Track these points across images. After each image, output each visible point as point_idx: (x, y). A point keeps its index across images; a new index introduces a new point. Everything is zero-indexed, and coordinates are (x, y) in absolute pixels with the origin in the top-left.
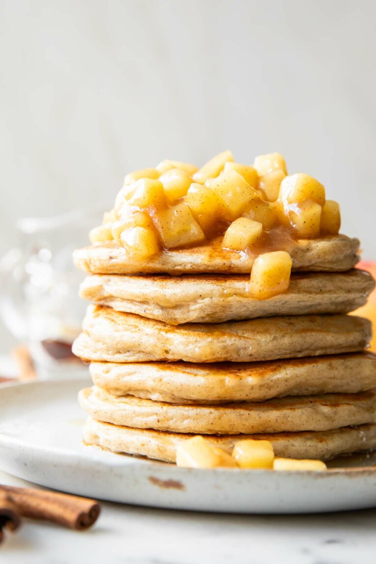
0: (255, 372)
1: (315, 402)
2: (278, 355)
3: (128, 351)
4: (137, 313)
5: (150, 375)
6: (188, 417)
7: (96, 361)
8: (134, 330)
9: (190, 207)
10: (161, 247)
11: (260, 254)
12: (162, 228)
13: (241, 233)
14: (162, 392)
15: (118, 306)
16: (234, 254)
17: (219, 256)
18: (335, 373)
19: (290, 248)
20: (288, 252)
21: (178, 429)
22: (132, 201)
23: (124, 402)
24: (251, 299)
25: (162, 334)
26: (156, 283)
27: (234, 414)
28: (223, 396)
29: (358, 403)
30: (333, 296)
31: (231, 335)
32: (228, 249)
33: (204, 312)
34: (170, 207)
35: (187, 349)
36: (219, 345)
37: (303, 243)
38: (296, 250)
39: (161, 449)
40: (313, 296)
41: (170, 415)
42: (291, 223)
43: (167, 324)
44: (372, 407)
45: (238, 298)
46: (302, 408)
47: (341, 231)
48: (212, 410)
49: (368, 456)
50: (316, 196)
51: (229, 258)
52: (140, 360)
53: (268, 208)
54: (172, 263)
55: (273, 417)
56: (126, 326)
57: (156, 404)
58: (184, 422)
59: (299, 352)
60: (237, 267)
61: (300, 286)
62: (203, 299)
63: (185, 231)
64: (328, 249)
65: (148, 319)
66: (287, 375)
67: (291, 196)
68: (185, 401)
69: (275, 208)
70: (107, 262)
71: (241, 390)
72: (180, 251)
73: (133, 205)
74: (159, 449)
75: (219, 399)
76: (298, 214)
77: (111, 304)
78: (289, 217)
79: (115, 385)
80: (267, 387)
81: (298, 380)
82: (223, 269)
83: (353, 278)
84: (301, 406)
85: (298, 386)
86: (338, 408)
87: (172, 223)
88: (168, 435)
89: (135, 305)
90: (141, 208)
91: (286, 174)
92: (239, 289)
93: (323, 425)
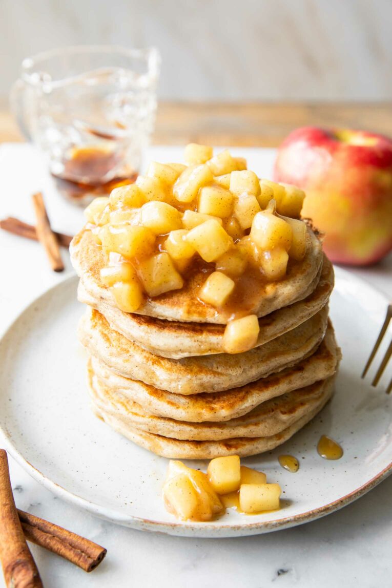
0: (226, 403)
1: (276, 409)
4: (128, 339)
6: (173, 431)
9: (172, 254)
10: (145, 296)
12: (145, 280)
16: (209, 310)
17: (196, 312)
19: (258, 303)
25: (149, 366)
26: (142, 326)
27: (210, 432)
31: (207, 373)
32: (203, 302)
35: (170, 386)
36: (197, 382)
37: (270, 290)
41: (158, 427)
42: (261, 269)
46: (265, 422)
48: (192, 428)
50: (284, 240)
54: (155, 312)
56: (119, 349)
61: (267, 332)
62: (183, 352)
63: (165, 282)
72: (162, 302)
78: (258, 262)
84: (266, 416)
86: (294, 414)
87: (154, 275)
93: (282, 429)
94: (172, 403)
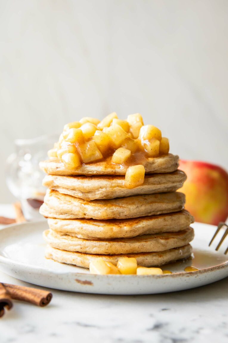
0: (127, 224)
1: (157, 237)
2: (139, 215)
3: (66, 214)
4: (70, 195)
5: (77, 225)
6: (96, 246)
7: (51, 218)
8: (69, 203)
9: (96, 142)
10: (82, 162)
11: (129, 166)
12: (82, 153)
13: (121, 156)
14: (83, 234)
15: (61, 191)
16: (117, 166)
17: (110, 167)
18: (167, 223)
19: (144, 163)
20: (143, 165)
21: (91, 252)
22: (67, 139)
23: (64, 239)
24: (125, 189)
25: (82, 206)
26: (79, 180)
27: (118, 245)
28: (113, 236)
29: (178, 237)
30: (166, 185)
31: (116, 206)
32: (114, 163)
33: (103, 195)
34: (86, 142)
35: (94, 213)
36: (110, 211)
37: (151, 160)
38: (147, 164)
39: (83, 262)
40: (156, 186)
41: (87, 245)
42: (145, 150)
43: (85, 200)
44: (185, 239)
45: (119, 188)
46: (151, 241)
47: (170, 152)
48: (107, 243)
49: (184, 262)
50: (157, 136)
51: (115, 168)
52: (72, 218)
53: (134, 142)
54: (87, 171)
55: (136, 246)
56: (65, 201)
57: (80, 239)
58: (94, 249)
59: (149, 213)
60: (119, 172)
61: (149, 181)
62: (102, 188)
63: (93, 155)
64: (163, 162)
65: (76, 198)
66: (143, 225)
67: (145, 136)
68: (94, 238)
69: (137, 142)
70: (55, 170)
71: (121, 233)
72: (91, 164)
73: (67, 141)
74: (82, 262)
75: (111, 237)
76: (148, 145)
78: (144, 147)
79: (60, 230)
80: (134, 231)
81: (149, 227)
82: (112, 174)
83: (176, 176)
84: (151, 240)
85: (149, 230)
86: (168, 240)
87: (87, 150)
88: (86, 255)
89: (69, 191)
90: (71, 143)
91: (143, 124)
92: (120, 183)
93: (161, 249)
94: (95, 225)
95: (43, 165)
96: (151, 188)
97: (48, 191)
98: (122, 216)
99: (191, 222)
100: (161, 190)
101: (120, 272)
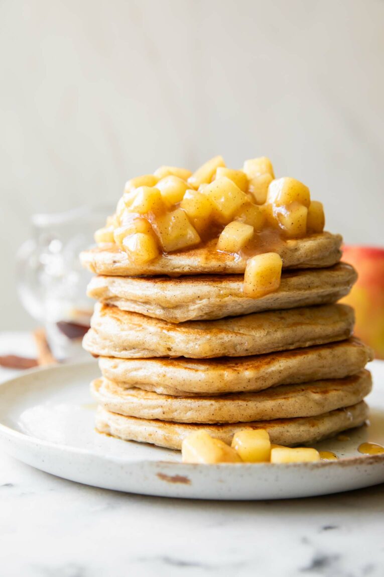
0: (251, 366)
1: (307, 389)
2: (272, 348)
3: (134, 348)
4: (140, 312)
5: (154, 371)
6: (191, 409)
7: (104, 357)
8: (138, 329)
9: (186, 211)
10: (160, 251)
11: (252, 256)
12: (161, 233)
13: (234, 237)
14: (166, 386)
15: (123, 305)
16: (228, 256)
17: (215, 258)
18: (324, 362)
19: (280, 249)
20: (278, 253)
21: (182, 420)
22: (132, 208)
23: (131, 395)
24: (245, 299)
25: (164, 333)
26: (157, 285)
27: (233, 405)
28: (223, 389)
29: (345, 387)
30: (321, 291)
31: (227, 332)
32: (222, 252)
33: (202, 311)
34: (168, 213)
35: (187, 346)
36: (217, 342)
37: (291, 243)
38: (285, 251)
39: (167, 438)
40: (302, 292)
41: (174, 407)
42: (280, 225)
43: (168, 323)
44: (357, 391)
45: (233, 298)
46: (295, 397)
47: (326, 229)
48: (213, 402)
50: (301, 198)
51: (224, 261)
52: (145, 357)
53: (258, 211)
54: (171, 266)
55: (268, 406)
56: (131, 325)
57: (161, 396)
58: (187, 414)
59: (290, 344)
60: (232, 268)
61: (290, 284)
62: (201, 299)
63: (182, 236)
64: (314, 248)
65: (150, 318)
66: (281, 366)
67: (278, 199)
68: (188, 394)
69: (264, 211)
70: (112, 266)
71: (239, 383)
72: (179, 254)
73: (133, 211)
74: (165, 439)
75: (219, 392)
76: (286, 216)
77: (116, 303)
78: (277, 219)
79: (122, 379)
80: (262, 380)
81: (291, 371)
82: (219, 271)
83: (337, 273)
84: (293, 395)
85: (291, 376)
86: (327, 395)
87: (170, 228)
88: (173, 425)
89: (139, 305)
90: (140, 214)
91: (273, 178)
92: (234, 289)
93: (315, 411)
94: (189, 368)
95: (86, 258)
96: (293, 297)
97: (98, 306)
98: (240, 351)
99: (369, 359)
100: (310, 301)
101: (239, 458)
